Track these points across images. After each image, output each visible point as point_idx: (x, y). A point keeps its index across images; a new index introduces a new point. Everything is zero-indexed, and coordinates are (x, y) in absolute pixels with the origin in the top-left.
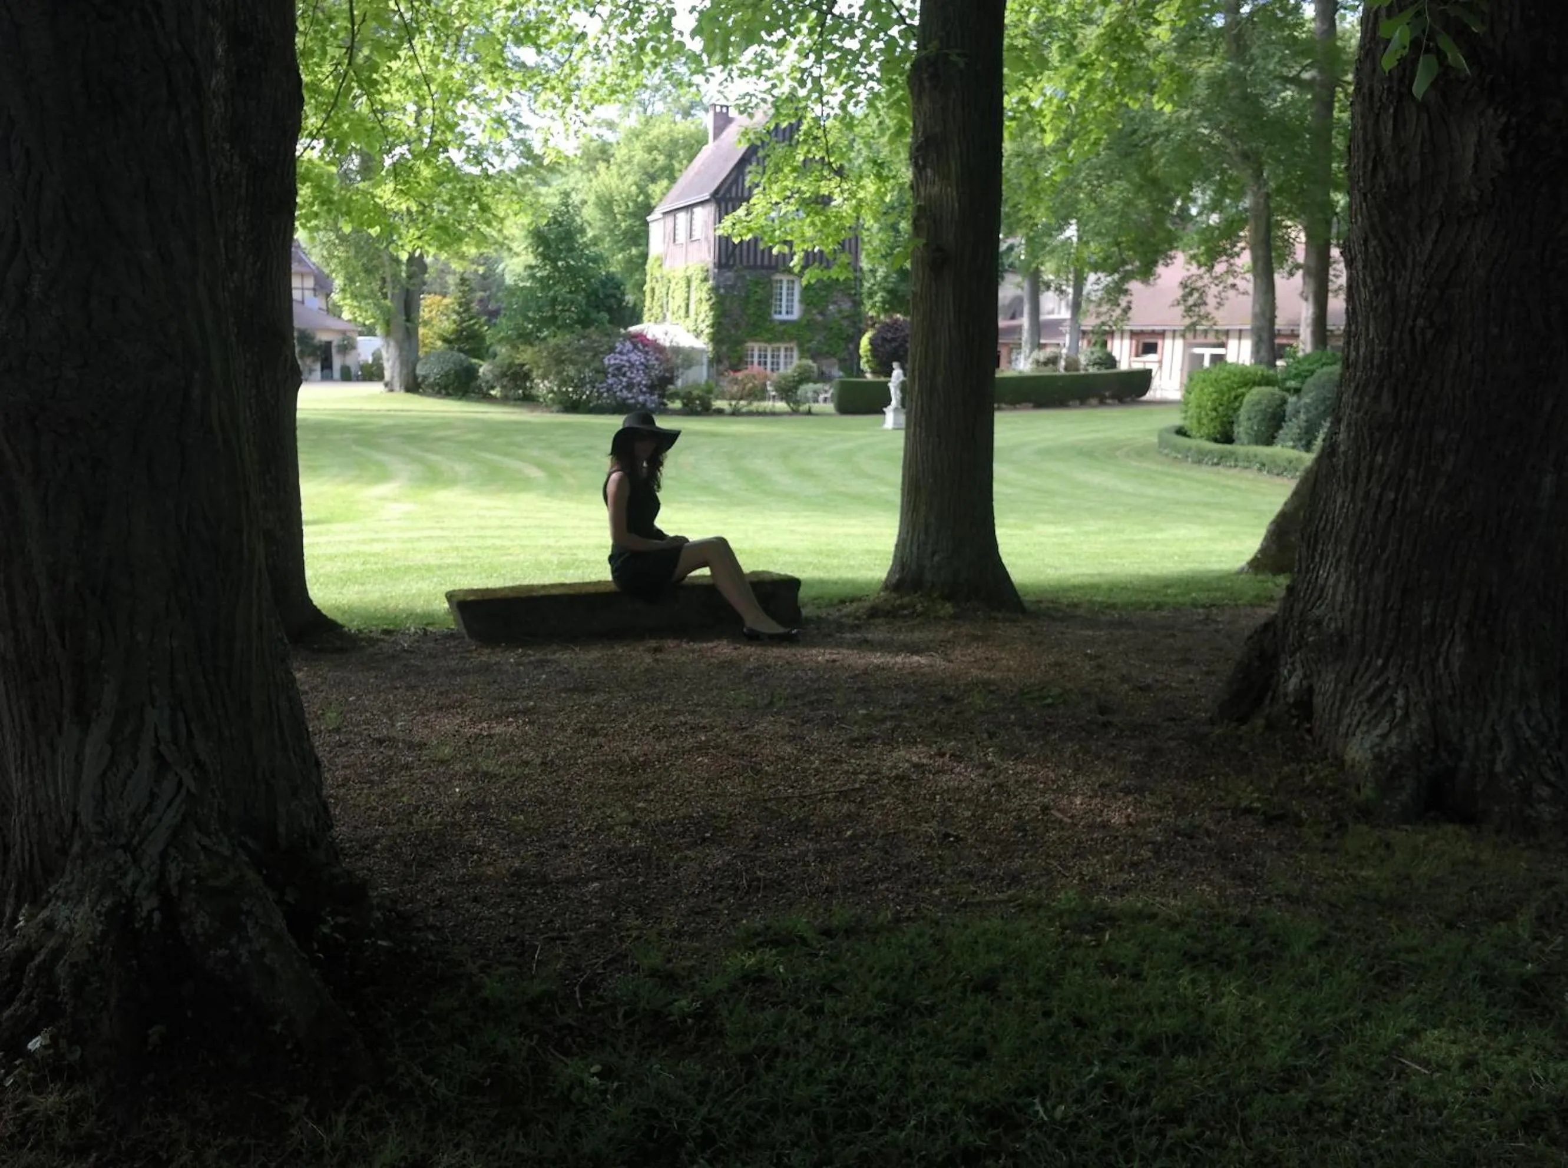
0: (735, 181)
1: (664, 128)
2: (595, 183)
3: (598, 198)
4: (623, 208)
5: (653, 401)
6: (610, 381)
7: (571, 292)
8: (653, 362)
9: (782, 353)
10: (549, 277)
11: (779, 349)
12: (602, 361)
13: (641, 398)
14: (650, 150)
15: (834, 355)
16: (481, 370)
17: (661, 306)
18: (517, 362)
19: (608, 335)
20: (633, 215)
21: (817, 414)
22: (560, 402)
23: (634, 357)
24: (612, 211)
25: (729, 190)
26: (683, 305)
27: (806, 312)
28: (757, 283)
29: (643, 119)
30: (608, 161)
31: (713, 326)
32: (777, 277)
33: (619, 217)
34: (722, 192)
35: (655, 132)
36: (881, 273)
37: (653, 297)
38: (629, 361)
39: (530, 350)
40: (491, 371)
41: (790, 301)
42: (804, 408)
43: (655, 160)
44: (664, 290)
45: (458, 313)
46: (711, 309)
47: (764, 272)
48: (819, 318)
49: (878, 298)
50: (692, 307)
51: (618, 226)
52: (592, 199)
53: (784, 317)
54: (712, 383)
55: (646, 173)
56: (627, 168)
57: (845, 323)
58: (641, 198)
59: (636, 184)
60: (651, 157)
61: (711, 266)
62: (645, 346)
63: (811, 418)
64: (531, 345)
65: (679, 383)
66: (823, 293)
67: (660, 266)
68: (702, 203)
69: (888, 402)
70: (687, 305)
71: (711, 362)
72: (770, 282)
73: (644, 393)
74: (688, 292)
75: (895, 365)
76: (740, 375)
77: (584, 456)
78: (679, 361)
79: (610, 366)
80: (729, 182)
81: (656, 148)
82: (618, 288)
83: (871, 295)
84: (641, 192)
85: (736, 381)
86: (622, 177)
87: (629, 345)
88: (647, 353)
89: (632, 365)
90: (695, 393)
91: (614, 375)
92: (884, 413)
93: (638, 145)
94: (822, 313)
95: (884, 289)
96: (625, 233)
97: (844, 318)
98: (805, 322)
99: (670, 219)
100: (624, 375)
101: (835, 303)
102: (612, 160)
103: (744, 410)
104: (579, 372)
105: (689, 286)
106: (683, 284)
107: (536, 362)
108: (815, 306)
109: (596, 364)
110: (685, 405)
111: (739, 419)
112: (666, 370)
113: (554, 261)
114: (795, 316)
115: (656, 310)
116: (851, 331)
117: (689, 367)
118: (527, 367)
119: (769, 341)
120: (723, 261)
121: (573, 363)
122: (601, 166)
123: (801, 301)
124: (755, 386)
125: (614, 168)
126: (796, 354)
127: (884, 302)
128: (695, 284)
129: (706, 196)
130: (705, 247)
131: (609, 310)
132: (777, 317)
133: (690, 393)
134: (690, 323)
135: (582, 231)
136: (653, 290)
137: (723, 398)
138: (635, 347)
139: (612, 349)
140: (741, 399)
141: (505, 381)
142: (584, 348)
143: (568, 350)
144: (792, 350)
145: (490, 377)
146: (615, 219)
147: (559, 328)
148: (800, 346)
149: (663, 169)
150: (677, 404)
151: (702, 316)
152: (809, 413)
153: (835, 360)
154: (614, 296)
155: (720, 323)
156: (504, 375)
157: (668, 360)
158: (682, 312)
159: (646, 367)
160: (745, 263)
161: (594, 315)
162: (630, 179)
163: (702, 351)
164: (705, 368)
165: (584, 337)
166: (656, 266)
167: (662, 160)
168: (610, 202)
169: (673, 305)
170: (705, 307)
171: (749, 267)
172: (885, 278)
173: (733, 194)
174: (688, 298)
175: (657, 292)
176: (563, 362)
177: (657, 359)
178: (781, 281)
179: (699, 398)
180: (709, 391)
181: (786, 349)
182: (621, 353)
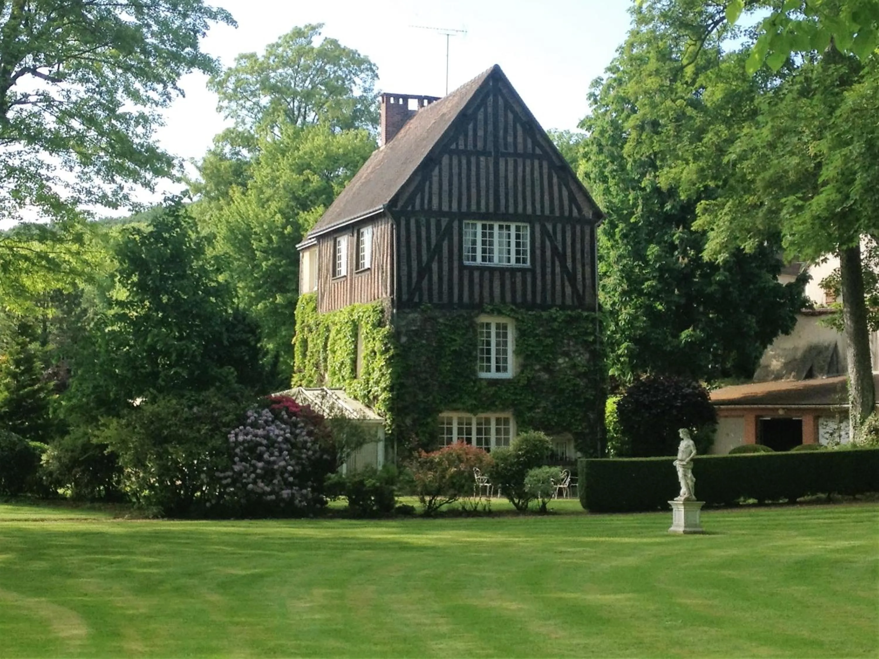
0: (420, 189)
1: (320, 141)
2: (226, 211)
3: (231, 231)
4: (265, 242)
5: (304, 497)
6: (237, 468)
7: (180, 338)
8: (304, 437)
9: (493, 427)
10: (147, 317)
11: (488, 421)
12: (225, 436)
13: (286, 493)
14: (300, 169)
15: (567, 429)
16: (44, 457)
17: (317, 365)
18: (94, 441)
19: (235, 399)
20: (278, 252)
21: (555, 513)
22: (160, 503)
23: (274, 431)
24: (249, 247)
25: (411, 199)
26: (348, 361)
27: (523, 367)
28: (453, 329)
29: (290, 132)
30: (244, 185)
31: (391, 388)
32: (483, 319)
33: (258, 253)
34: (400, 204)
35: (307, 147)
36: (624, 316)
37: (304, 355)
38: (267, 437)
39: (114, 423)
40: (58, 458)
41: (502, 352)
42: (535, 503)
43: (308, 180)
44: (320, 342)
45: (14, 376)
46: (389, 363)
47: (464, 312)
48: (545, 376)
49: (622, 349)
50: (362, 363)
51: (259, 266)
52: (222, 231)
53: (493, 375)
54: (394, 469)
55: (296, 198)
56: (269, 192)
57: (582, 383)
58: (289, 229)
59: (281, 211)
60: (302, 178)
61: (387, 304)
62: (291, 414)
63: (545, 518)
64: (119, 416)
65: (344, 469)
66: (549, 341)
67: (315, 309)
68: (372, 220)
69: (675, 491)
70: (354, 362)
71: (389, 441)
72: (472, 326)
73: (289, 485)
74: (356, 344)
75: (682, 432)
76: (436, 456)
77: (177, 590)
78: (344, 437)
79: (237, 443)
80: (411, 188)
81: (309, 166)
82: (253, 332)
83: (614, 344)
84: (288, 223)
85: (431, 465)
86: (263, 204)
87: (267, 414)
88: (295, 425)
89: (272, 443)
90: (369, 483)
91: (243, 459)
92: (668, 509)
93: (284, 163)
94: (547, 369)
95: (631, 339)
96: (267, 275)
97: (579, 375)
98: (523, 382)
99: (327, 246)
100: (260, 458)
101: (566, 354)
102: (250, 183)
103: (444, 508)
104: (191, 455)
105: (355, 334)
106: (348, 330)
107: (124, 442)
108: (538, 359)
109: (217, 442)
110: (352, 502)
111: (439, 521)
112: (323, 450)
113: (155, 294)
114: (509, 375)
115: (309, 370)
116: (590, 394)
117: (360, 444)
118: (109, 449)
119: (473, 410)
120: (405, 297)
121: (181, 440)
122: (236, 192)
123: (517, 353)
124: (460, 473)
125: (252, 194)
126: (512, 427)
127: (631, 354)
128: (363, 331)
129: (379, 208)
130: (378, 277)
131: (238, 363)
132: (484, 375)
133: (361, 483)
134: (358, 385)
135: (199, 252)
136: (305, 342)
137: (413, 493)
138: (277, 416)
139: (241, 420)
140: (438, 492)
141: (78, 473)
142: (198, 418)
143: (174, 420)
144: (506, 421)
145: (54, 466)
146: (253, 258)
147: (160, 390)
148: (518, 415)
149: (317, 193)
150: (342, 502)
151: (376, 375)
152: (543, 511)
153: (570, 436)
154: (246, 343)
155: (402, 385)
156: (75, 463)
157: (329, 435)
158: (346, 372)
159: (293, 445)
160: (435, 300)
161: (215, 371)
162: (274, 206)
163: (378, 424)
164: (381, 446)
165: (199, 403)
166: (309, 309)
167: (316, 181)
168: (247, 236)
169: (334, 362)
170: (380, 362)
171: (440, 307)
172: (632, 320)
173: (417, 207)
174: (355, 351)
175: (310, 345)
176: (166, 440)
177: (310, 434)
178: (488, 325)
179: (376, 491)
180: (390, 481)
181: (498, 421)
182: (254, 425)
